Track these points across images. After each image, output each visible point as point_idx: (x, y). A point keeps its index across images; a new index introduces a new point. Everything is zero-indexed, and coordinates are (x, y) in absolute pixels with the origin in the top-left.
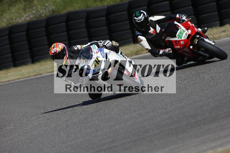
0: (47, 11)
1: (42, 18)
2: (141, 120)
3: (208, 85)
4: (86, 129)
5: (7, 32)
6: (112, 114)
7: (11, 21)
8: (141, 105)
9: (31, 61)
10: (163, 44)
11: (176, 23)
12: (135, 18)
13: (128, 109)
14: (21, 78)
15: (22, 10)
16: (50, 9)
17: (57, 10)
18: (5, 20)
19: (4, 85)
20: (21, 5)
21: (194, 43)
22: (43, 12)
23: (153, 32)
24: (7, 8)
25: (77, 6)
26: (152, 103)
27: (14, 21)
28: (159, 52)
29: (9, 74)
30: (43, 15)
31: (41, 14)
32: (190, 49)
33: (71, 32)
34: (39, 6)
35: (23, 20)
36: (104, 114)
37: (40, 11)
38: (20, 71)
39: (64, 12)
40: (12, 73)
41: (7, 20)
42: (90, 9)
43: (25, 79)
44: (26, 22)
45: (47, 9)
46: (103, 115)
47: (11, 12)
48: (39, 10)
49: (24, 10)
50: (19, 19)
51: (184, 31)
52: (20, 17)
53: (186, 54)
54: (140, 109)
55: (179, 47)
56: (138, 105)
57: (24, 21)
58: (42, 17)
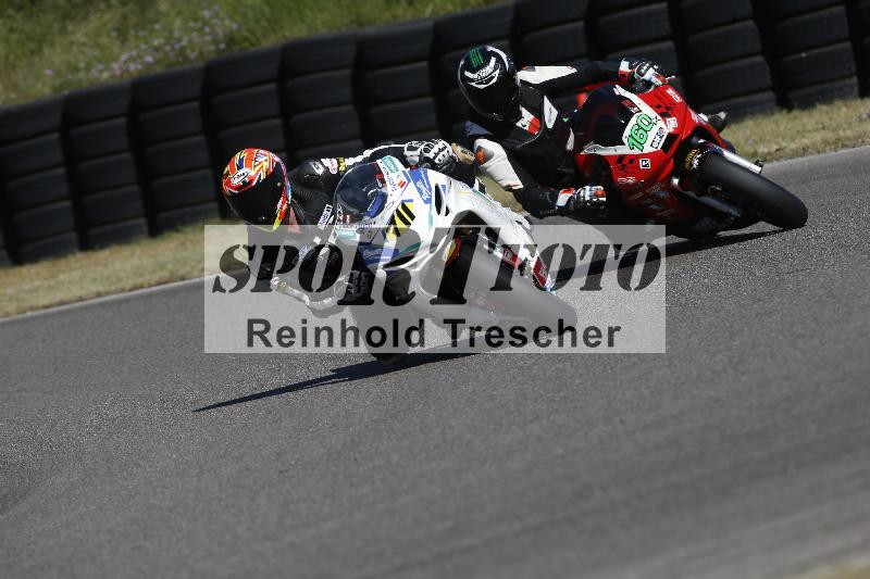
0: (208, 38)
1: (187, 66)
2: (560, 451)
3: (816, 319)
4: (352, 485)
5: (55, 120)
6: (451, 427)
7: (70, 77)
8: (562, 394)
9: (145, 229)
10: (566, 170)
11: (619, 90)
12: (468, 74)
13: (512, 408)
14: (108, 293)
15: (114, 34)
16: (220, 31)
17: (246, 34)
18: (48, 72)
19: (46, 316)
20: (107, 17)
21: (687, 165)
22: (190, 41)
23: (531, 123)
24: (56, 26)
25: (320, 21)
26: (604, 386)
27: (81, 75)
28: (555, 198)
29: (62, 277)
30: (193, 55)
31: (183, 48)
32: (672, 189)
33: (297, 118)
34: (178, 23)
35: (118, 73)
36: (421, 429)
37: (179, 40)
38: (105, 266)
39: (271, 42)
40: (76, 274)
41: (57, 73)
42: (369, 30)
43: (122, 295)
44: (127, 78)
45: (207, 29)
46: (418, 431)
47: (72, 43)
48: (177, 34)
49: (118, 37)
50: (101, 67)
51: (654, 121)
52: (106, 61)
53: (654, 207)
54: (557, 411)
55: (631, 180)
56: (549, 395)
57: (122, 75)
58: (186, 59)
